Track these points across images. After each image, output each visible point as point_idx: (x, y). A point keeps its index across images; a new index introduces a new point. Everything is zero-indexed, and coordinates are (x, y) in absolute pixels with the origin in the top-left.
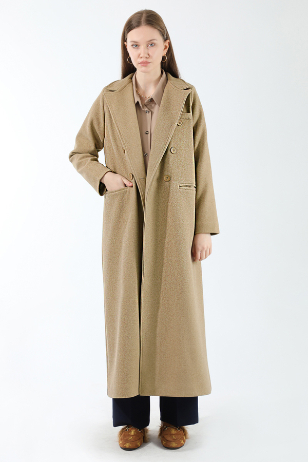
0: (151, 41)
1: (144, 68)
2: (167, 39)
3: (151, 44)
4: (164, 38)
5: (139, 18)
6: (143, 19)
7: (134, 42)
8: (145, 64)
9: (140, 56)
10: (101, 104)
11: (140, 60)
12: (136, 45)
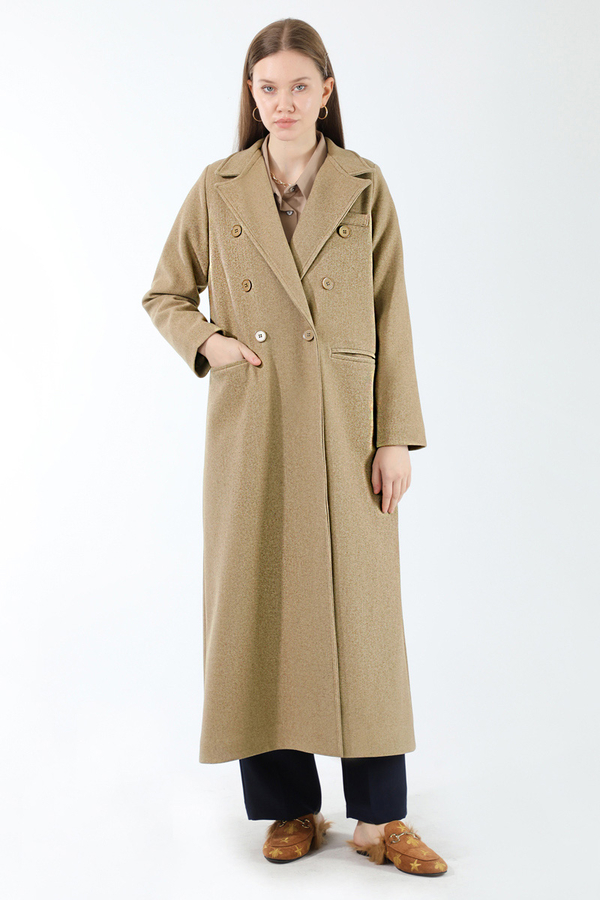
0: (299, 80)
1: (284, 133)
2: (329, 77)
3: (300, 86)
4: (323, 74)
5: (276, 35)
6: (284, 38)
7: (267, 81)
8: (287, 123)
9: (278, 109)
10: (202, 198)
11: (277, 117)
12: (270, 88)
